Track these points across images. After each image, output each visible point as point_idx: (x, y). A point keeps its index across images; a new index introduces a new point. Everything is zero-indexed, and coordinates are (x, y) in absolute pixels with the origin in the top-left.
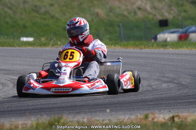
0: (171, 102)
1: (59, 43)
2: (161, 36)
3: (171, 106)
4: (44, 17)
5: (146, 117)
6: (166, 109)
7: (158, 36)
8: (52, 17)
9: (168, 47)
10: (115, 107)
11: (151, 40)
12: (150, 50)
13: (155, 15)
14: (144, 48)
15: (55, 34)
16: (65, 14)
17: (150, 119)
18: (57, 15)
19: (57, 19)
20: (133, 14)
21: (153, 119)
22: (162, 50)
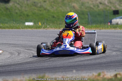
0: (117, 64)
1: (48, 26)
2: (115, 21)
3: (116, 67)
4: (40, 9)
5: (99, 75)
6: (113, 69)
7: (113, 21)
8: (45, 9)
9: (117, 28)
10: (81, 68)
11: (108, 23)
12: (106, 30)
13: (111, 7)
14: (102, 29)
15: (47, 20)
16: (53, 7)
17: (102, 76)
18: (48, 8)
19: (48, 10)
20: (96, 7)
21: (103, 76)
22: (113, 30)
